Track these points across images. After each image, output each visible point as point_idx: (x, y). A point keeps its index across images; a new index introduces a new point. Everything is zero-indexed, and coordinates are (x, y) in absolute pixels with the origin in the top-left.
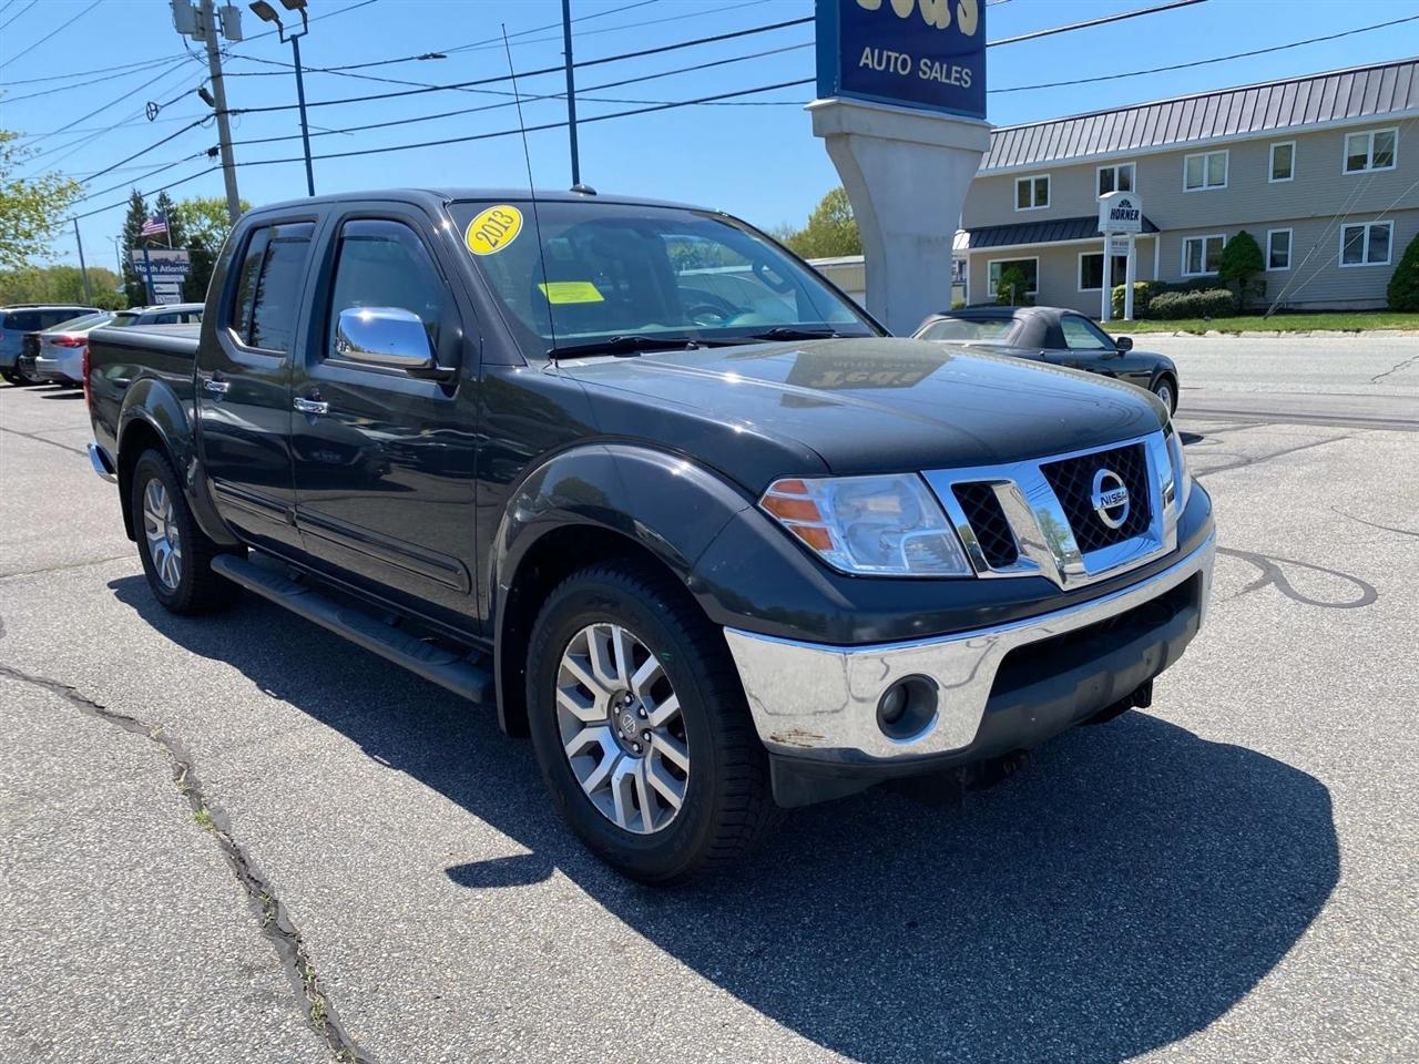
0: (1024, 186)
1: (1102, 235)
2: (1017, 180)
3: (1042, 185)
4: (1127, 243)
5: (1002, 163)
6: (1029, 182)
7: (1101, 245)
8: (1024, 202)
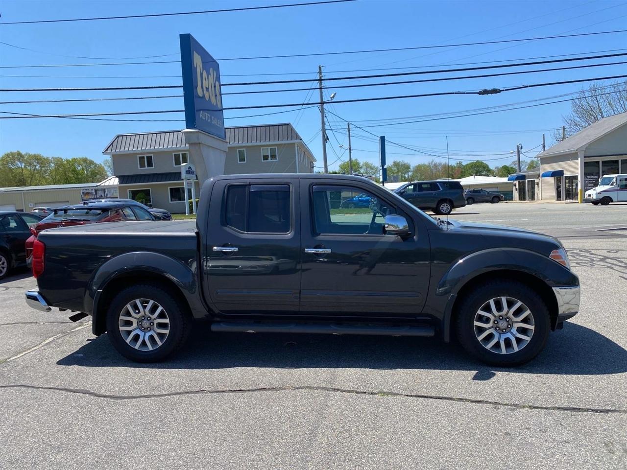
0: (142, 159)
1: (183, 180)
2: (138, 156)
3: (150, 159)
4: (191, 184)
5: (131, 148)
6: (144, 157)
7: (183, 184)
8: (142, 166)
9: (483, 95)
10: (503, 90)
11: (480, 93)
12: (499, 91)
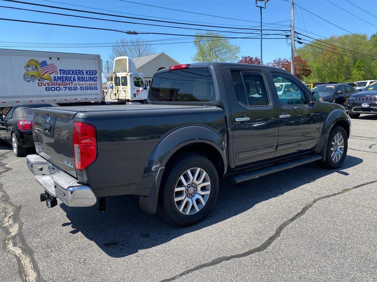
9: (129, 34)
10: (139, 33)
11: (127, 33)
12: (137, 34)
